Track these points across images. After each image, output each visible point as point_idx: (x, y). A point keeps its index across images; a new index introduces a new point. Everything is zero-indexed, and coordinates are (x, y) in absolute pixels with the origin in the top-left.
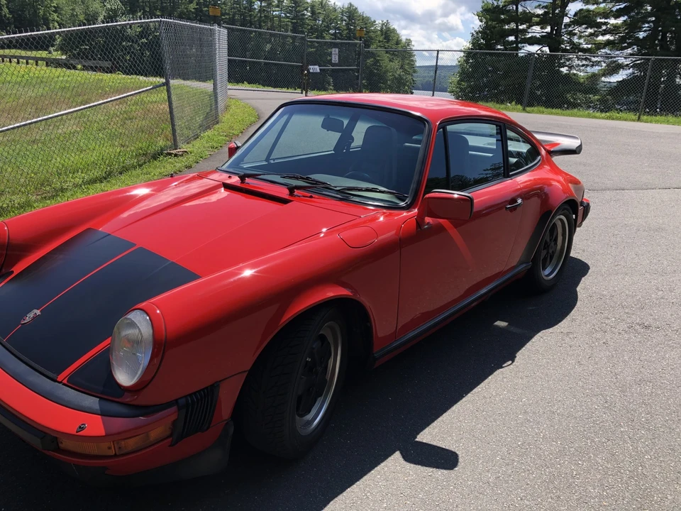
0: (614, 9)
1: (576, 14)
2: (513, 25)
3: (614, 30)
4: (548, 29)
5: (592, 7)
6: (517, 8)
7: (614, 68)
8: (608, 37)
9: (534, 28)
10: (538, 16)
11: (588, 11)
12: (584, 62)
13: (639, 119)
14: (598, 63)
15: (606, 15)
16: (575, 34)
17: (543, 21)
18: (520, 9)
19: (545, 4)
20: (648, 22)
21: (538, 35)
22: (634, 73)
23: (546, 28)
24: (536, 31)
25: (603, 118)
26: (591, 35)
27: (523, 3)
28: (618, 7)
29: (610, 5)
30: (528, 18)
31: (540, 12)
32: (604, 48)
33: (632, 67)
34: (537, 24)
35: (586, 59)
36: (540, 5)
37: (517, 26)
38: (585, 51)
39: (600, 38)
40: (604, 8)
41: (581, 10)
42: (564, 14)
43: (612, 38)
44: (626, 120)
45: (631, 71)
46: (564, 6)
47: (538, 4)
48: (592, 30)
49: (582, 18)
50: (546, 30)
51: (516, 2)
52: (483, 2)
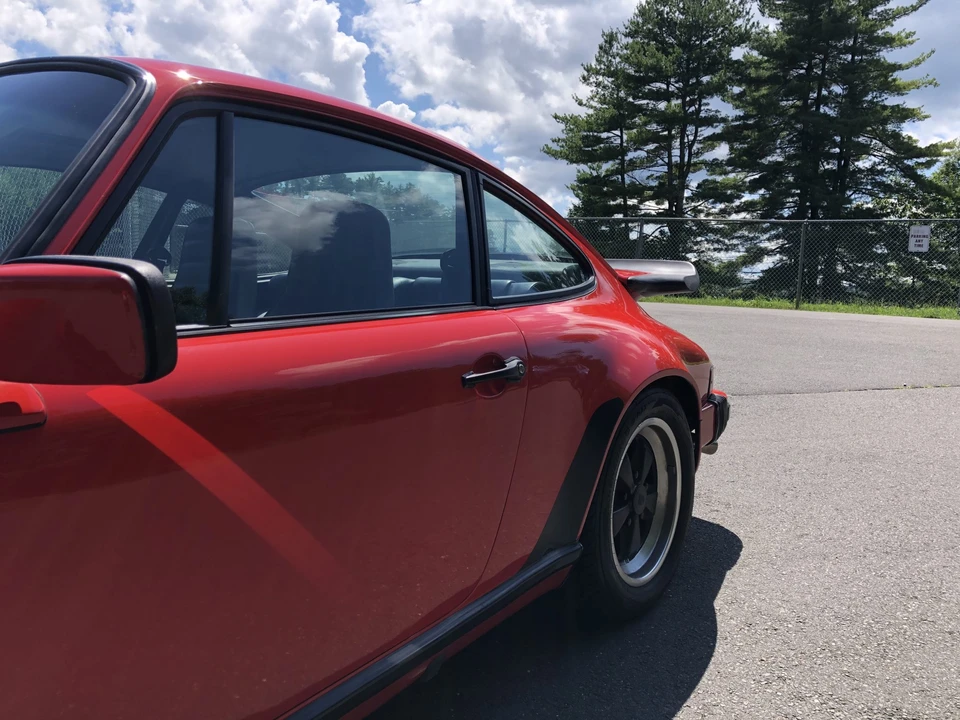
0: (748, 180)
1: (699, 186)
2: (620, 201)
3: (748, 207)
4: (666, 205)
5: (719, 179)
6: (623, 179)
7: (756, 255)
8: (742, 216)
9: (647, 203)
10: (651, 188)
11: (715, 182)
12: (716, 246)
13: (797, 307)
14: (734, 247)
15: (739, 188)
16: (701, 211)
17: (658, 196)
18: (627, 181)
19: (658, 175)
20: (793, 195)
21: (653, 213)
22: (781, 260)
23: (663, 204)
24: (651, 207)
25: (747, 306)
26: (723, 212)
27: (630, 173)
28: (752, 178)
29: (741, 176)
30: (638, 191)
31: (654, 183)
32: (740, 229)
33: (778, 252)
34: (651, 198)
35: (718, 242)
36: (652, 175)
37: (625, 201)
38: (715, 231)
39: (734, 217)
40: (735, 180)
41: (705, 181)
42: (685, 186)
43: (748, 216)
44: (780, 308)
45: (778, 257)
46: (683, 176)
47: (649, 174)
48: (722, 206)
49: (708, 192)
50: (663, 207)
51: (621, 171)
52: (579, 171)
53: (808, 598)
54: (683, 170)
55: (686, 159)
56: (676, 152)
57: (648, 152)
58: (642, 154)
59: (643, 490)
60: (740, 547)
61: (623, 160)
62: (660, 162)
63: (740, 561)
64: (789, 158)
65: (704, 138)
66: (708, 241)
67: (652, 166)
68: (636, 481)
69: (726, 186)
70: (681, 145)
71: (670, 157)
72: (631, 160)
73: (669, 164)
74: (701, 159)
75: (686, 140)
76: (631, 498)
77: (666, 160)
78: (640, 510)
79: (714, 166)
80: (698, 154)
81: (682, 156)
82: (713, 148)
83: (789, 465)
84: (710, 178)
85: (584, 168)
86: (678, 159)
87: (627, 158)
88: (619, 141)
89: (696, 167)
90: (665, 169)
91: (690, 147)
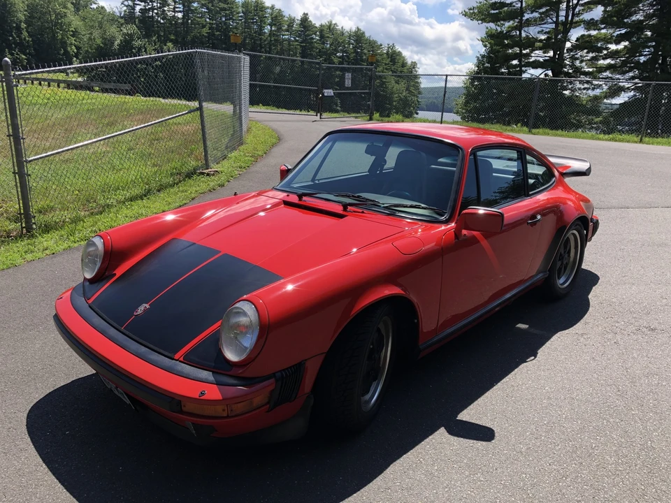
0: (615, 34)
1: (578, 40)
2: (517, 50)
3: (614, 54)
4: (551, 53)
5: (594, 33)
6: (520, 33)
7: (615, 91)
8: (608, 61)
9: (537, 52)
10: (541, 41)
11: (590, 36)
12: (586, 86)
13: (641, 141)
14: (599, 86)
15: (609, 40)
16: (577, 59)
17: (545, 46)
18: (524, 35)
19: (547, 30)
20: (649, 47)
21: (541, 60)
22: (635, 95)
23: (548, 52)
24: (538, 55)
25: (606, 140)
26: (593, 58)
27: (526, 29)
28: (619, 33)
29: (611, 31)
30: (531, 43)
31: (543, 37)
32: (605, 71)
33: (633, 89)
34: (540, 49)
35: (588, 82)
36: (543, 30)
37: (521, 51)
38: (586, 74)
39: (601, 62)
40: (605, 34)
41: (583, 36)
42: (566, 39)
43: (613, 62)
44: (628, 142)
45: (632, 93)
46: (566, 31)
47: (540, 29)
48: (594, 55)
49: (584, 43)
50: (549, 55)
51: (519, 28)
52: (487, 28)
53: (624, 297)
54: (567, 26)
55: (570, 18)
56: (563, 13)
57: (540, 13)
58: (536, 15)
59: (566, 256)
60: (599, 279)
61: (521, 20)
62: (550, 21)
63: (598, 284)
64: (648, 17)
65: (585, 3)
66: (581, 82)
67: (543, 24)
68: (565, 252)
69: (597, 39)
70: (566, 7)
71: (558, 17)
72: (527, 19)
73: (557, 23)
74: (581, 18)
75: (571, 4)
76: (563, 258)
77: (555, 19)
78: (565, 263)
79: (591, 24)
80: (579, 14)
81: (567, 16)
82: (591, 9)
83: (622, 247)
84: (586, 33)
85: (492, 25)
86: (563, 19)
87: (524, 18)
88: (519, 5)
89: (577, 24)
90: (553, 26)
91: (574, 8)
